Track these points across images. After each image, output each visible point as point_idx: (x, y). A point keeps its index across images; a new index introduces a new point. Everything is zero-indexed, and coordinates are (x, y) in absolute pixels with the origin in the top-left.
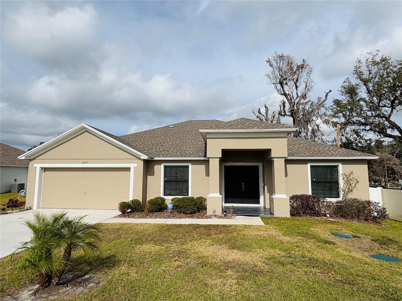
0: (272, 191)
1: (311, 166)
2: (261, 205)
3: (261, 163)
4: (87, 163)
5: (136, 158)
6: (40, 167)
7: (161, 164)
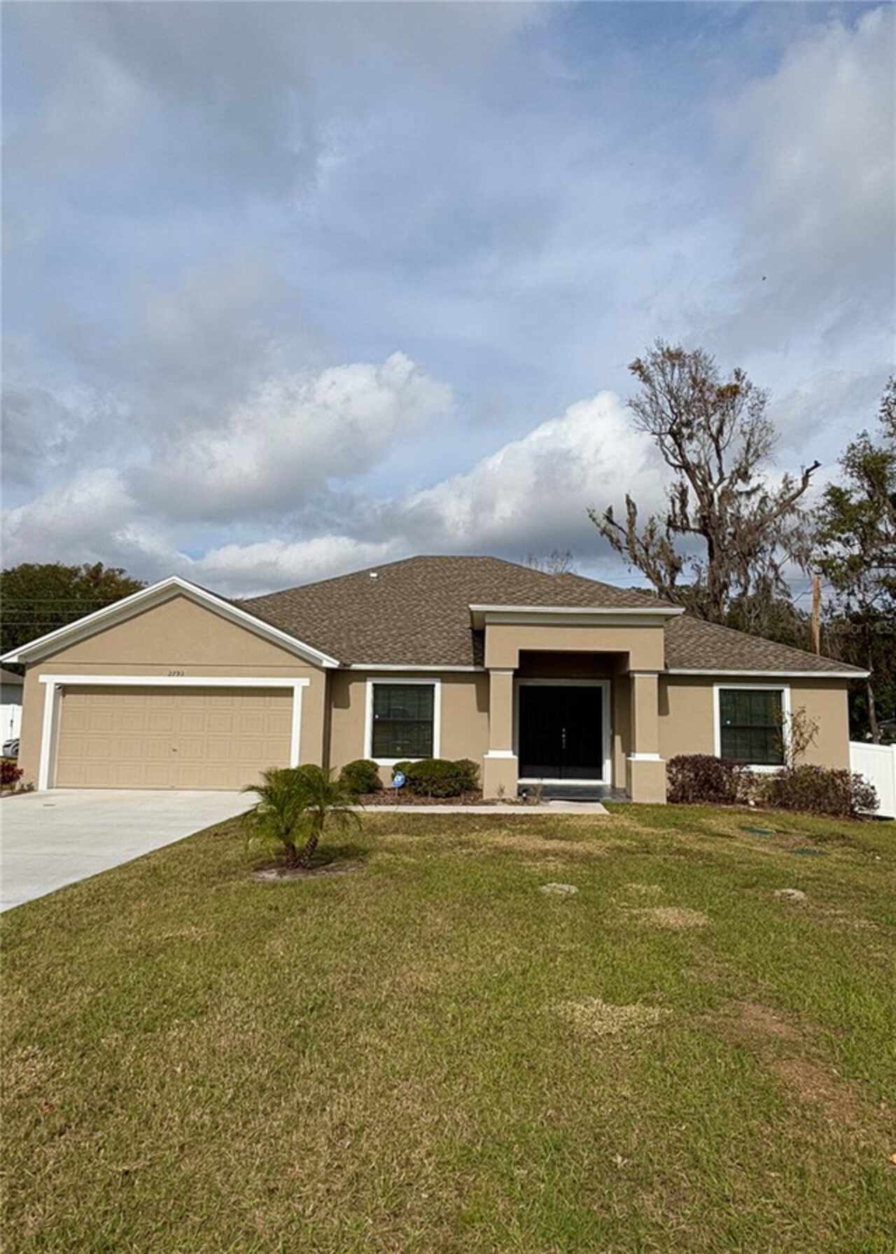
0: (629, 749)
1: (721, 690)
2: (606, 780)
3: (608, 682)
4: (183, 675)
5: (306, 664)
6: (57, 684)
7: (365, 681)
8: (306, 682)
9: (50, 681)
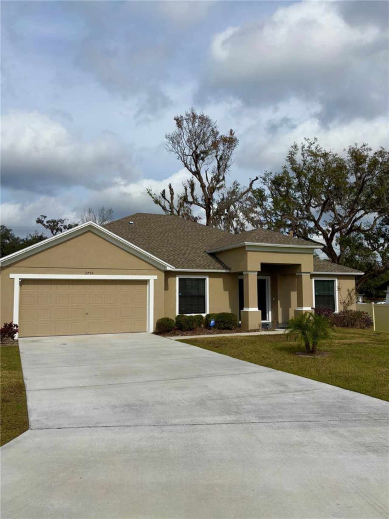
1: (315, 281)
2: (269, 320)
3: (270, 277)
4: (93, 274)
5: (156, 269)
6: (20, 279)
7: (176, 277)
8: (156, 277)
9: (17, 277)
